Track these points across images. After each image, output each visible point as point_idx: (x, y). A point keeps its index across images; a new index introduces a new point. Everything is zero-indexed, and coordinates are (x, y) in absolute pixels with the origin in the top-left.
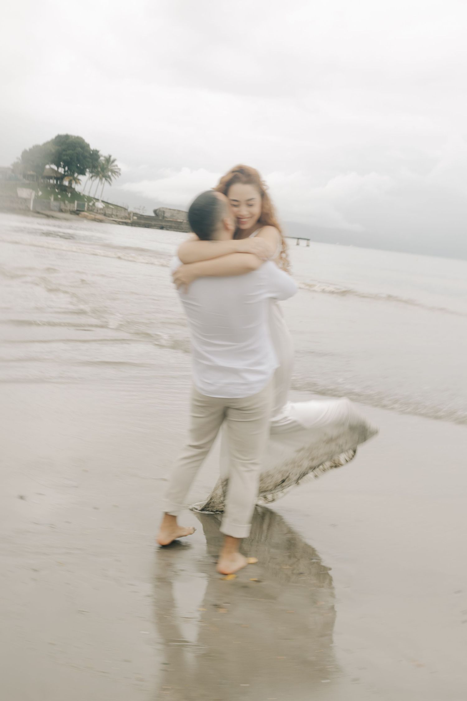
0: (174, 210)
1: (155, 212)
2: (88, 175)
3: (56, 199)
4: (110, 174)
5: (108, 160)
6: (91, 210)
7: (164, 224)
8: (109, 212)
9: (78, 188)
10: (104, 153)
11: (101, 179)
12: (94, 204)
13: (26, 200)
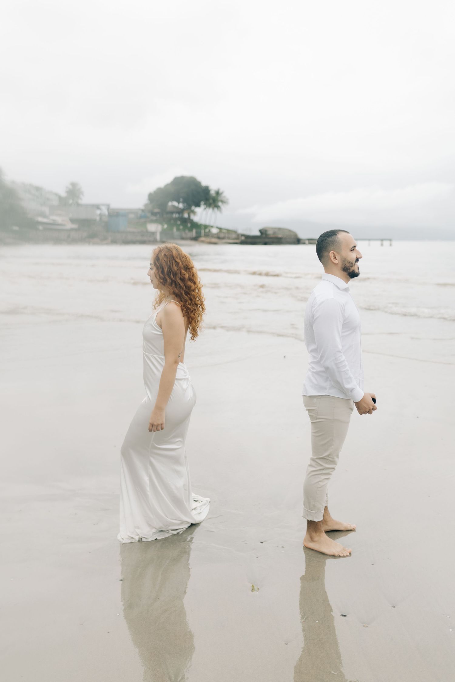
0: (275, 228)
1: (260, 231)
2: (203, 207)
3: (178, 230)
4: (220, 204)
5: (218, 193)
6: (208, 235)
7: (267, 240)
8: (222, 235)
9: (196, 218)
10: (213, 188)
11: (213, 209)
12: (209, 231)
13: (153, 234)
